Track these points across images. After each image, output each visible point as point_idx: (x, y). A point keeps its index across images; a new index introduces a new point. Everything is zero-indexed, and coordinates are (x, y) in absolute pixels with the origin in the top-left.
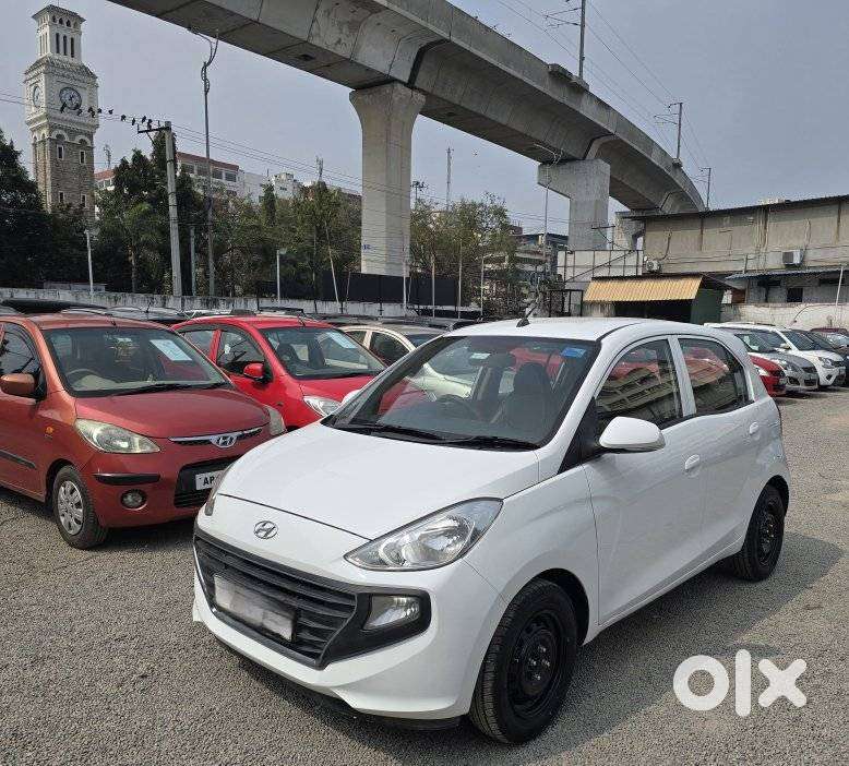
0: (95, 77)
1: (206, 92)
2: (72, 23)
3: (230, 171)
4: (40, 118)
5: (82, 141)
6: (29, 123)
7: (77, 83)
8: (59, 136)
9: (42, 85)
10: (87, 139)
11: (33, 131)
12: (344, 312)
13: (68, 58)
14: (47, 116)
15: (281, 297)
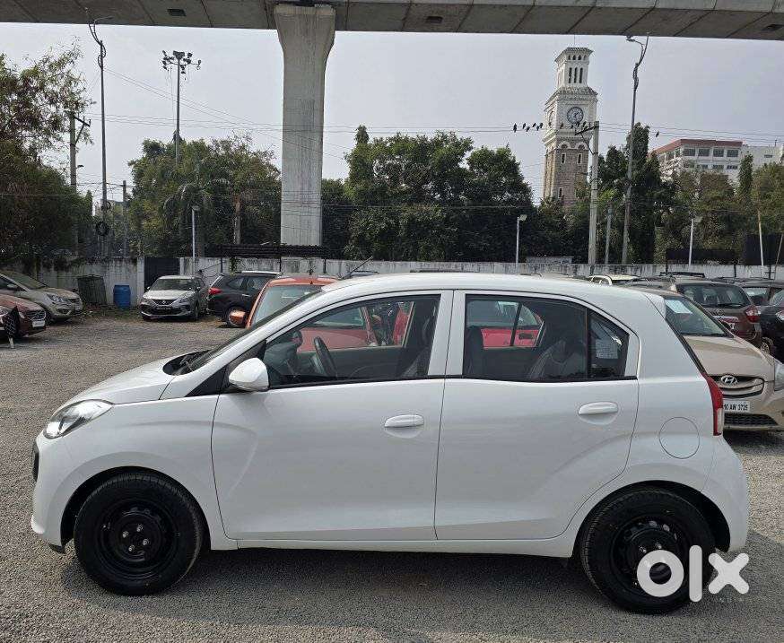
0: (595, 94)
1: (636, 88)
2: (583, 57)
3: (732, 148)
4: (552, 135)
5: (581, 147)
6: (544, 141)
7: (580, 102)
8: (564, 146)
9: (555, 110)
10: (585, 145)
11: (547, 145)
12: (772, 276)
13: (578, 85)
14: (557, 133)
15: (693, 263)
